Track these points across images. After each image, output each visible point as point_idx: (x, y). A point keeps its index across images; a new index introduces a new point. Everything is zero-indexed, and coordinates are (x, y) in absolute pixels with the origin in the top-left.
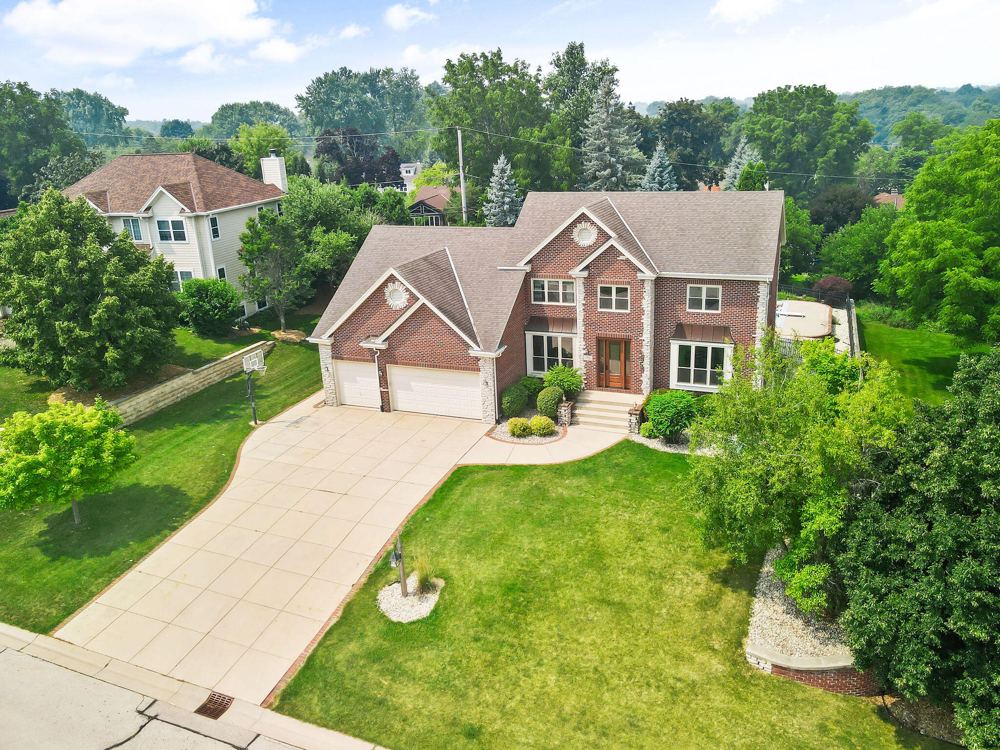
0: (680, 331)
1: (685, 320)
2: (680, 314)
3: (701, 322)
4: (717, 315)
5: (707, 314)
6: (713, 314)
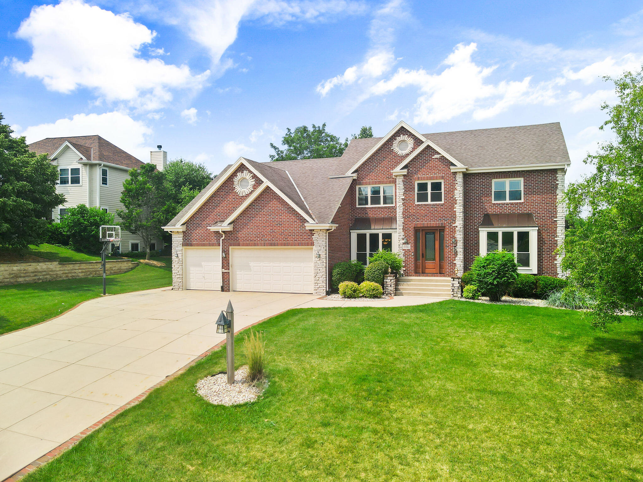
0: (488, 220)
1: (490, 211)
2: (487, 206)
3: (507, 211)
4: (521, 203)
5: (512, 204)
6: (516, 204)
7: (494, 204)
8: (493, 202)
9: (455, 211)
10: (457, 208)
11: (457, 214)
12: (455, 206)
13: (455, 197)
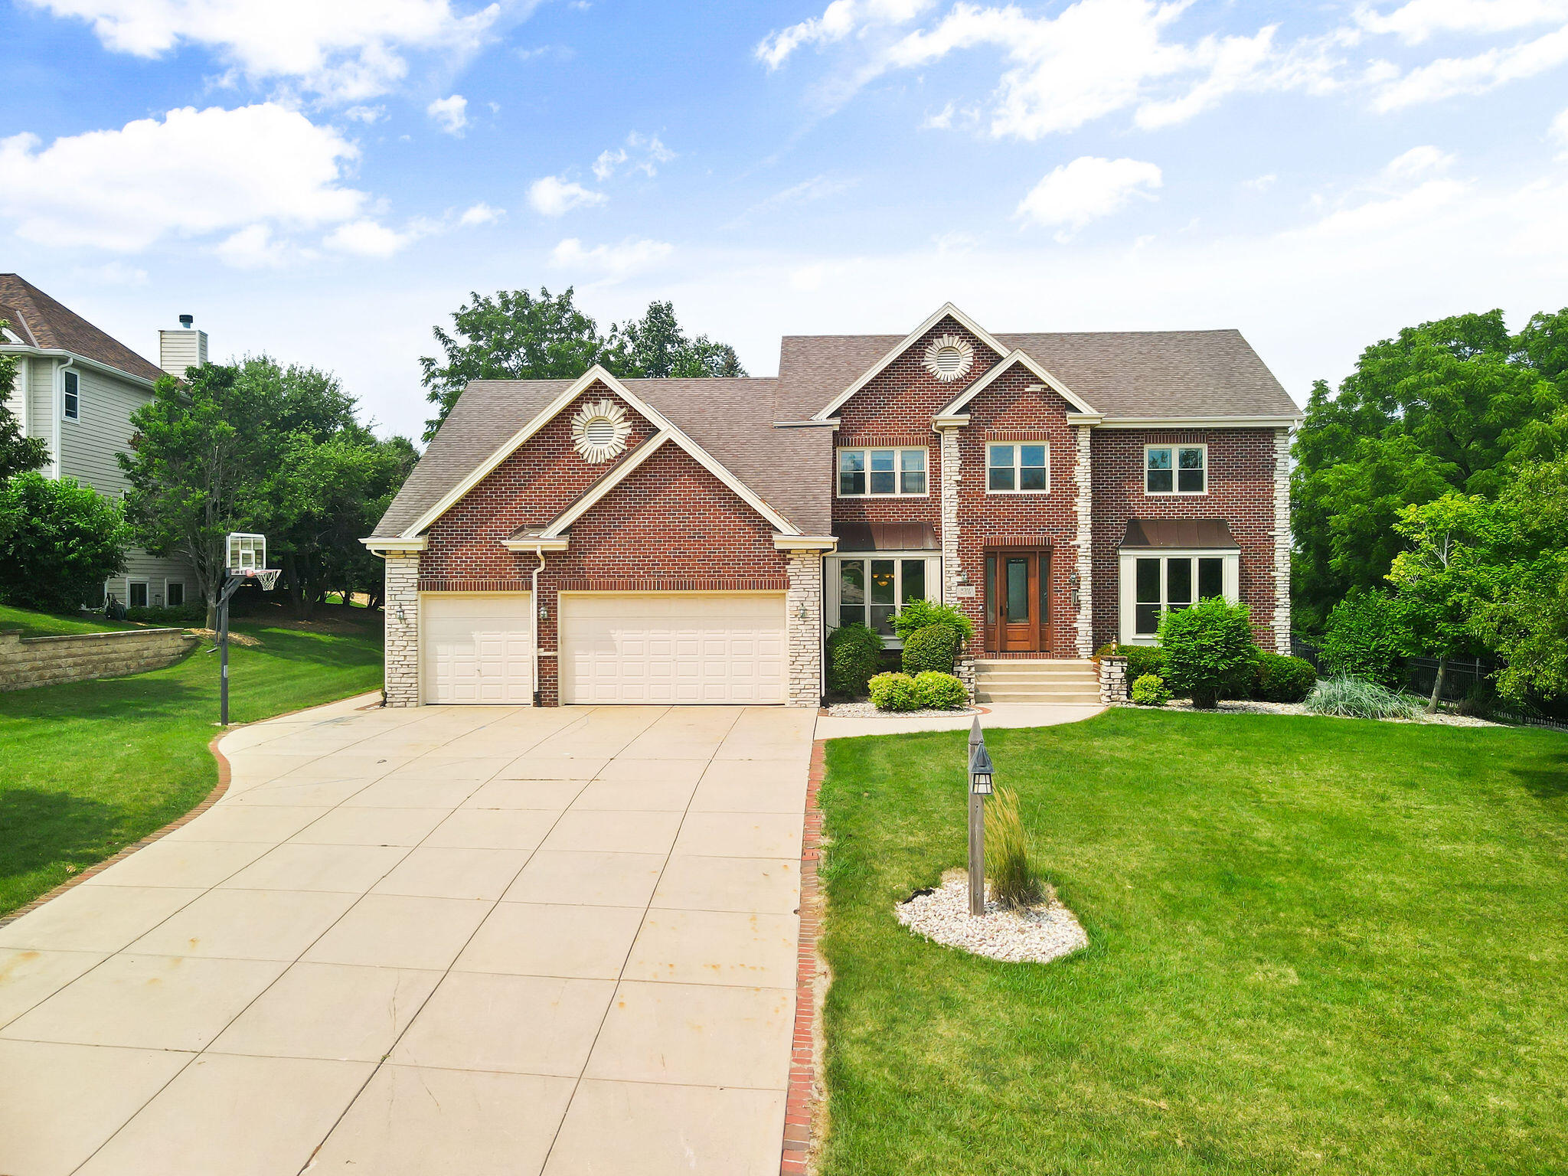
0: (1137, 533)
2: (1134, 502)
3: (1176, 515)
4: (1203, 498)
5: (1185, 499)
6: (1195, 498)
7: (1149, 499)
8: (1147, 493)
9: (1076, 512)
10: (1079, 504)
11: (1079, 518)
12: (1076, 500)
13: (1075, 480)
